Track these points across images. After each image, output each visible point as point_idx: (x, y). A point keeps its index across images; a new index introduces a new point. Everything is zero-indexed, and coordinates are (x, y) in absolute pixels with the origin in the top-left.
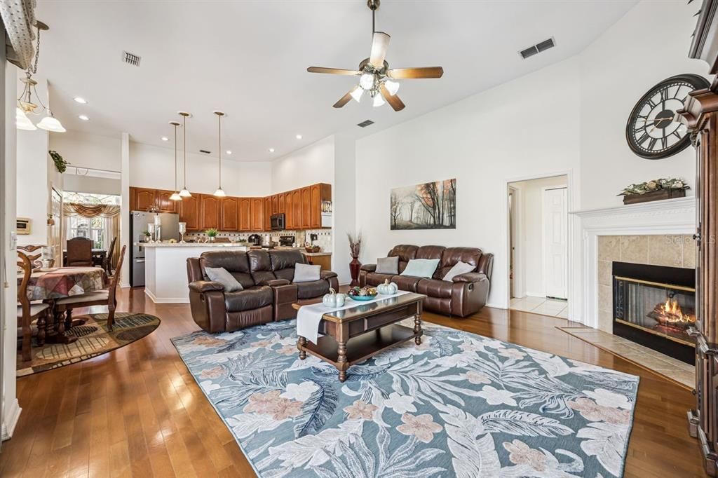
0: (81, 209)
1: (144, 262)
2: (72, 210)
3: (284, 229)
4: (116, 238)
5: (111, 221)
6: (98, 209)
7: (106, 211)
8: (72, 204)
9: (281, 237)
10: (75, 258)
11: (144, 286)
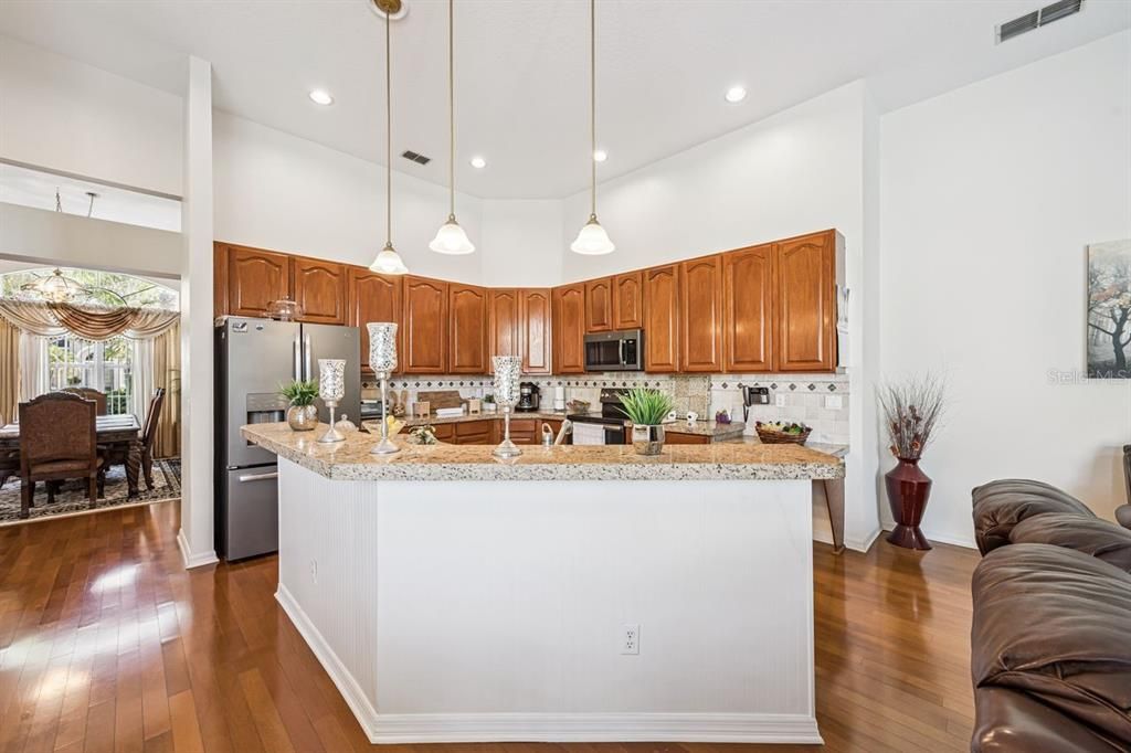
0: (75, 318)
1: (276, 479)
2: (53, 320)
3: (642, 370)
4: (163, 394)
5: (151, 347)
6: (118, 319)
7: (138, 324)
8: (52, 306)
9: (604, 391)
10: (46, 453)
11: (276, 552)
